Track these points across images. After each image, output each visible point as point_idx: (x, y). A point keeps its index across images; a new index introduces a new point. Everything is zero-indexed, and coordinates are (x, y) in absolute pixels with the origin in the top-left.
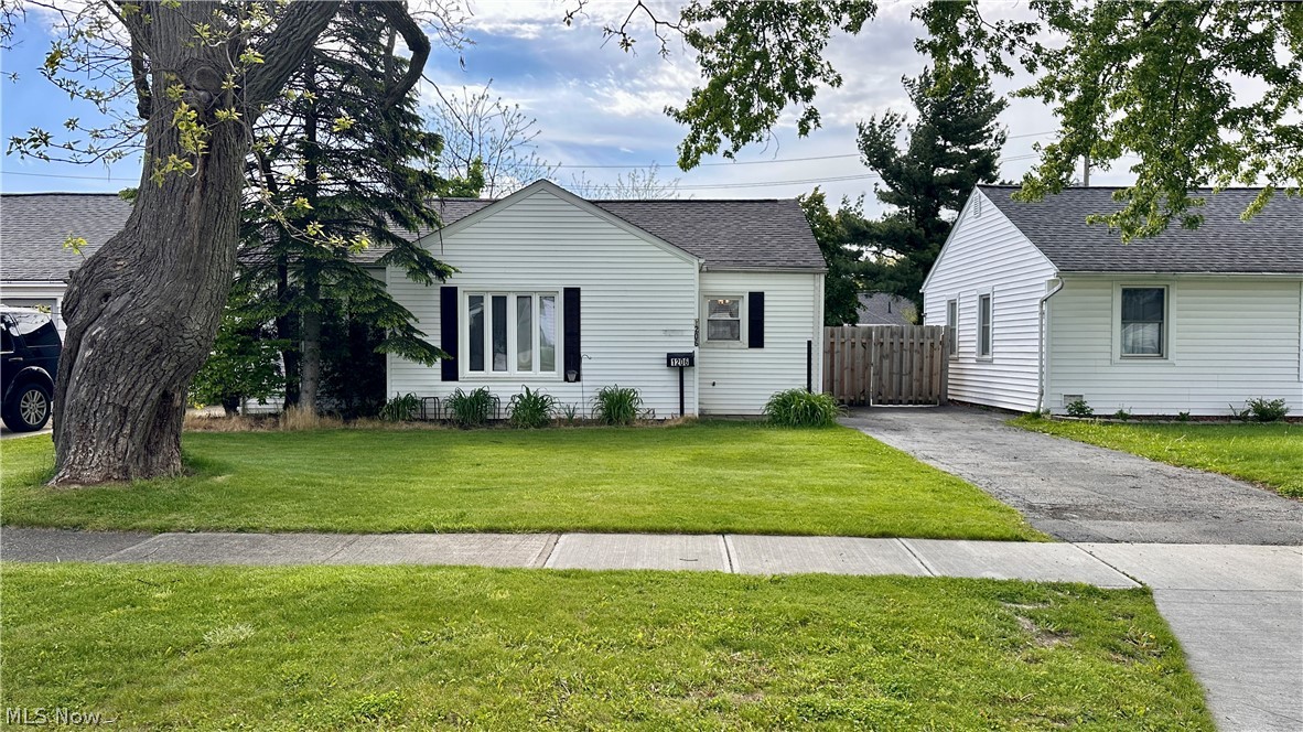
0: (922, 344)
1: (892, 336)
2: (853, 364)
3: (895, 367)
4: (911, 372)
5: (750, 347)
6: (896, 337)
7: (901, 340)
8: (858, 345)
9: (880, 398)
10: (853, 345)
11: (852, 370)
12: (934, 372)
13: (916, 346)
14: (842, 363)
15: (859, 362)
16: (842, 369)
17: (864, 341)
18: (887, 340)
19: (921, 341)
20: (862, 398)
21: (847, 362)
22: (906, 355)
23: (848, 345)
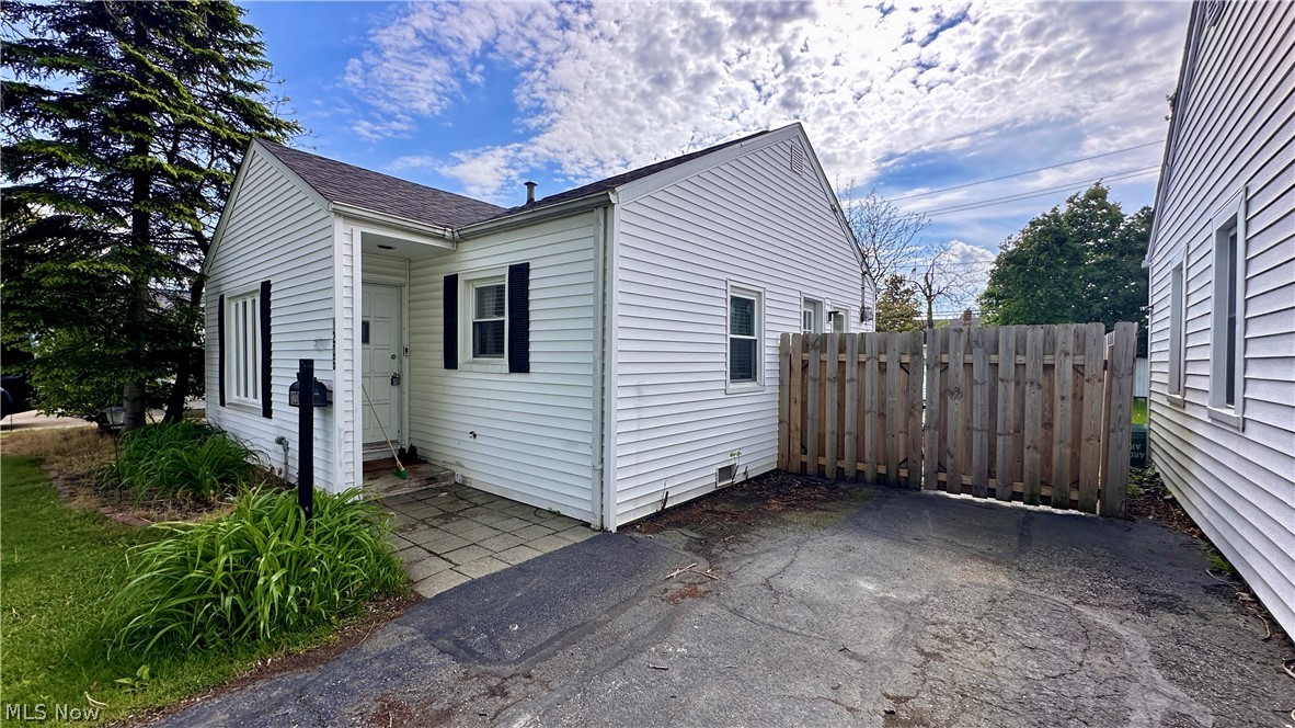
0: (1048, 368)
1: (969, 349)
2: (883, 404)
3: (977, 414)
4: (1019, 429)
5: (511, 371)
6: (978, 351)
7: (994, 358)
8: (894, 368)
9: (942, 477)
10: (883, 368)
11: (882, 415)
12: (1085, 433)
13: (1033, 371)
14: (860, 401)
15: (896, 403)
16: (860, 413)
17: (906, 359)
18: (956, 358)
19: (1048, 359)
20: (904, 473)
21: (870, 400)
22: (1007, 392)
23: (871, 368)
